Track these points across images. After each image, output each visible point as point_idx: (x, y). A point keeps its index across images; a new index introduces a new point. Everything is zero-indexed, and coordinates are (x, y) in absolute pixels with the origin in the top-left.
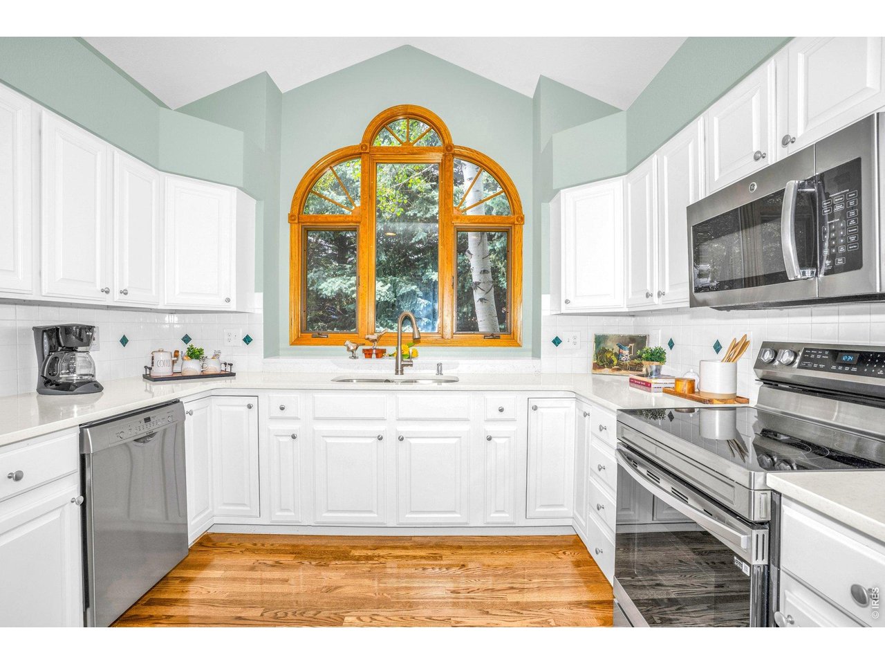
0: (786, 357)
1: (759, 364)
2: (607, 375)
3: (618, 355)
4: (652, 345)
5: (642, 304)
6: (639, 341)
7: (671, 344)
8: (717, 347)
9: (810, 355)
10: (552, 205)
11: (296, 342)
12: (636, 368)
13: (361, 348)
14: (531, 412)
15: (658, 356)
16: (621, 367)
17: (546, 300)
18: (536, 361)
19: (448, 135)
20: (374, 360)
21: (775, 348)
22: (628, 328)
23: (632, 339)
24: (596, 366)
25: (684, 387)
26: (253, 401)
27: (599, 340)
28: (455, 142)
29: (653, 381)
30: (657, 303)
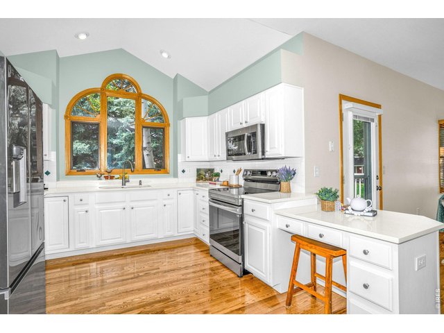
0: (249, 173)
1: (243, 175)
2: (201, 183)
3: (205, 176)
4: (216, 171)
5: (213, 158)
6: (211, 171)
7: (222, 171)
8: (234, 171)
9: (254, 172)
10: (181, 121)
11: (69, 174)
12: (211, 180)
13: (103, 176)
14: (179, 196)
15: (218, 175)
16: (206, 180)
17: (179, 156)
18: (176, 179)
19: (140, 89)
20: (109, 181)
21: (246, 171)
22: (208, 166)
23: (209, 170)
24: (197, 180)
25: (226, 183)
26: (66, 198)
27: (198, 170)
28: (143, 92)
29: (217, 183)
30: (218, 158)
